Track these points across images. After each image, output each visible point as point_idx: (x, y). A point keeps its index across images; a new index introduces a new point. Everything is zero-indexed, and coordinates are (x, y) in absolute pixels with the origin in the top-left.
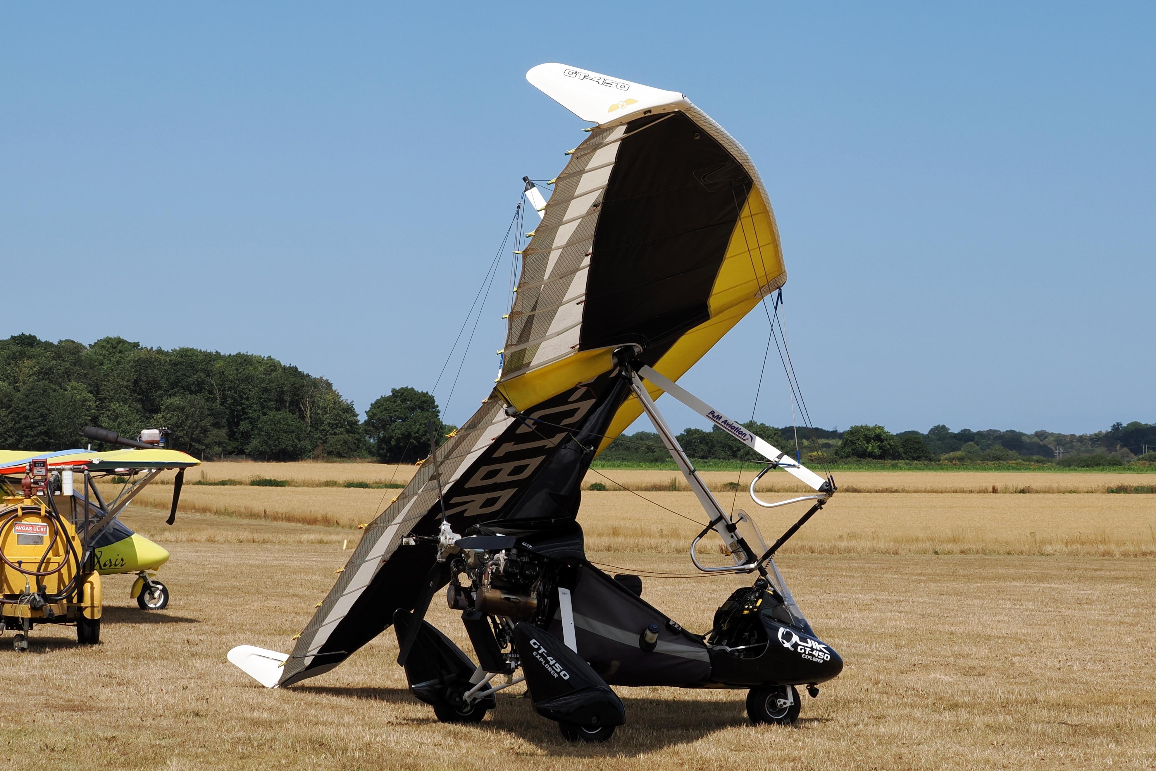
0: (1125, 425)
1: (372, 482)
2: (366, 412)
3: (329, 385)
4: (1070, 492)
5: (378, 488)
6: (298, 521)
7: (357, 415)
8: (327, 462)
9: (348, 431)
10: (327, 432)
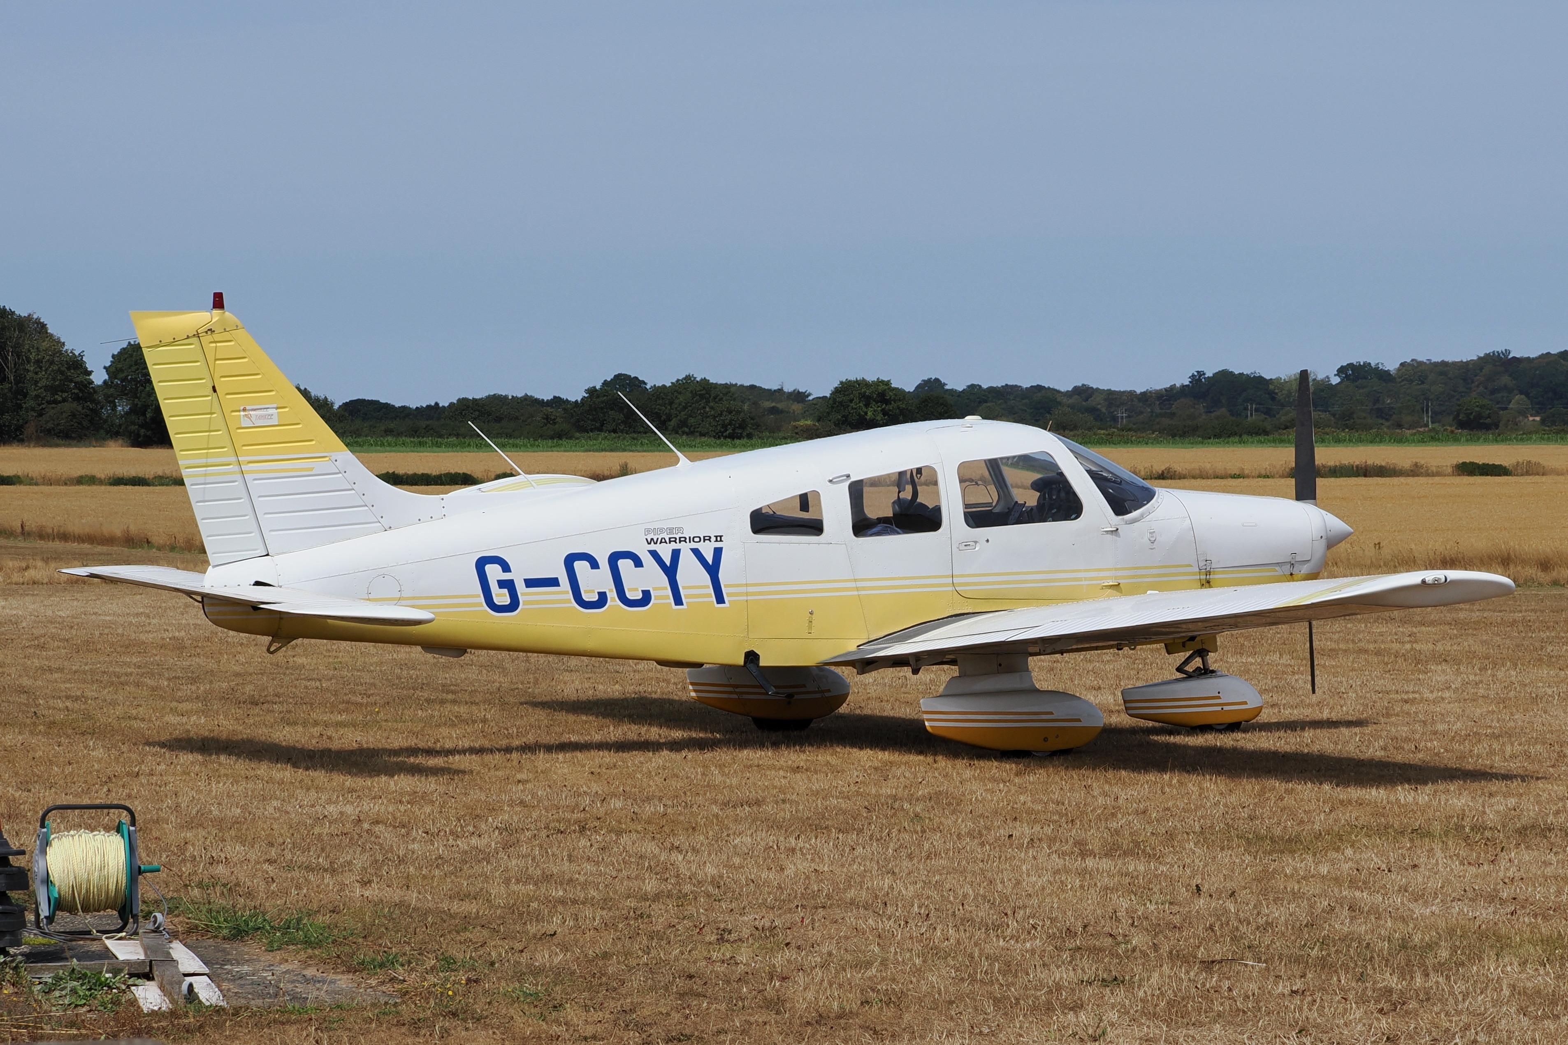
0: (1209, 374)
1: (151, 477)
2: (105, 368)
3: (42, 327)
4: (1234, 477)
5: (163, 485)
6: (80, 539)
7: (90, 373)
8: (44, 446)
9: (77, 398)
10: (43, 399)
